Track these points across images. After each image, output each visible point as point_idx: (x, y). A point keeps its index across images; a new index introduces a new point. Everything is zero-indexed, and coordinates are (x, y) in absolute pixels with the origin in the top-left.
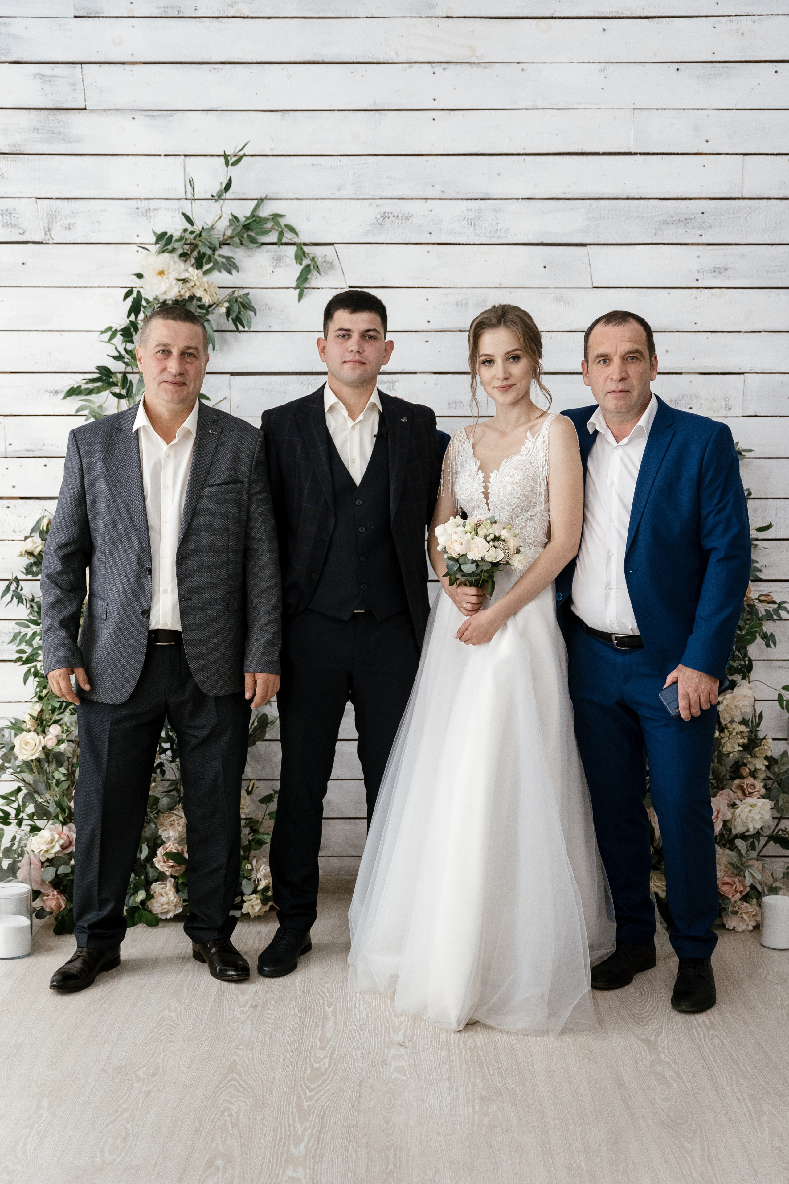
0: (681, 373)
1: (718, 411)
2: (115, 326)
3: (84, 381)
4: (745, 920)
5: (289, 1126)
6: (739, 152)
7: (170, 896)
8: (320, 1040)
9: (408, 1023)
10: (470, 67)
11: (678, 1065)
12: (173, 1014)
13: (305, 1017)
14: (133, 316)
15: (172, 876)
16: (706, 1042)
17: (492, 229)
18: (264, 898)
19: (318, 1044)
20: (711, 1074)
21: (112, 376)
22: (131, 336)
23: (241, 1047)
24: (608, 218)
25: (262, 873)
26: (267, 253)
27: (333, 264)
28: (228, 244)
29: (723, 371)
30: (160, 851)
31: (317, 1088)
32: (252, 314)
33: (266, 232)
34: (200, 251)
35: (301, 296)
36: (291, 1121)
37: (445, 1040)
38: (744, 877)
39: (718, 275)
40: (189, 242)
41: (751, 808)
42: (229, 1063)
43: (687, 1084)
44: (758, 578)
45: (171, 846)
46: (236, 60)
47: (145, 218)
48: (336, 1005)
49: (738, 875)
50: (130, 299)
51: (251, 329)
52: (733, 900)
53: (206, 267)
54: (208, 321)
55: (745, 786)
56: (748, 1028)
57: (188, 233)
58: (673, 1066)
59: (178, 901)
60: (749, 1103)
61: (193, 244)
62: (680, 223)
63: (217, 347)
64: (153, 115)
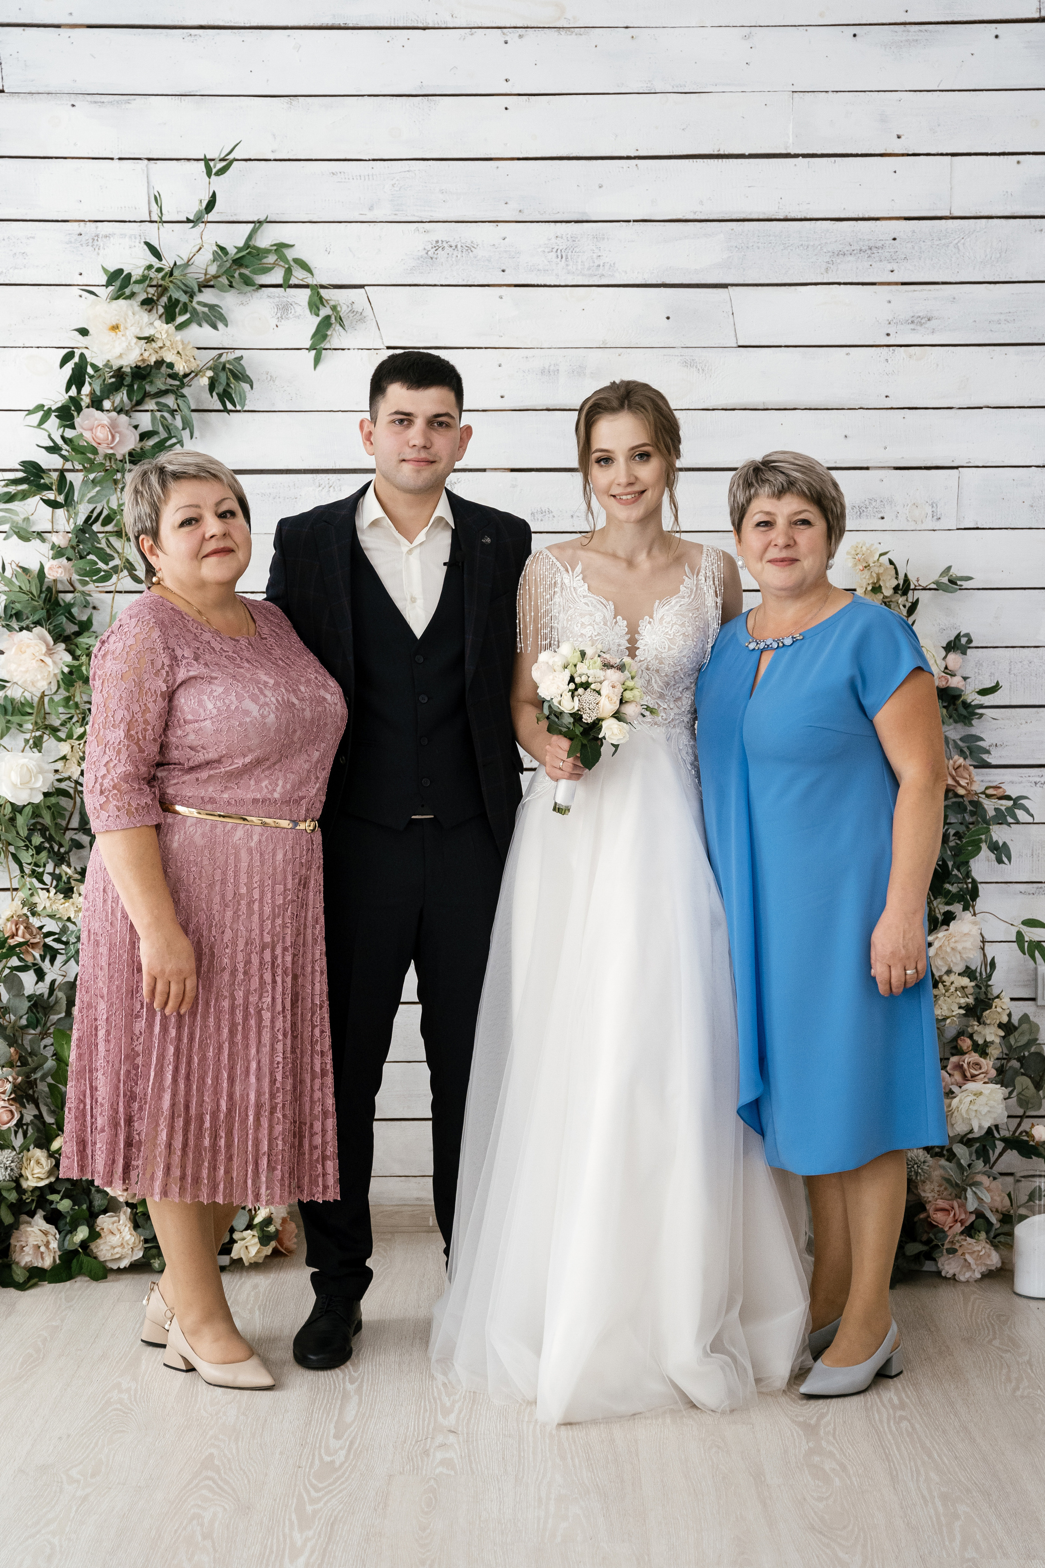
0: (867, 468)
1: (922, 522)
2: (48, 404)
3: (3, 483)
4: (969, 1263)
5: (284, 1535)
6: (944, 152)
7: (124, 1234)
8: (335, 1427)
9: (463, 1402)
10: (557, 33)
11: (845, 1456)
12: (125, 1396)
13: (316, 1398)
14: (74, 388)
15: (128, 1204)
16: (889, 1426)
17: (592, 264)
18: (263, 1236)
19: (332, 1431)
20: (890, 1466)
21: (44, 475)
22: (72, 418)
23: (221, 1436)
24: (759, 248)
26: (269, 300)
27: (364, 314)
28: (212, 286)
29: (929, 465)
31: (326, 1487)
32: (246, 386)
33: (266, 270)
34: (170, 296)
35: (317, 361)
36: (287, 1530)
38: (966, 1198)
39: (918, 328)
40: (154, 283)
41: (975, 1097)
42: (204, 1457)
43: (854, 1479)
44: (982, 763)
46: (221, 24)
47: (91, 249)
48: (362, 1381)
49: (958, 1197)
50: (70, 366)
51: (246, 408)
52: (950, 1233)
53: (180, 319)
54: (183, 396)
55: (965, 1066)
56: (953, 1408)
57: (153, 270)
58: (838, 1456)
59: (137, 1241)
60: (939, 1504)
61: (161, 286)
62: (862, 254)
63: (196, 433)
64: (102, 100)
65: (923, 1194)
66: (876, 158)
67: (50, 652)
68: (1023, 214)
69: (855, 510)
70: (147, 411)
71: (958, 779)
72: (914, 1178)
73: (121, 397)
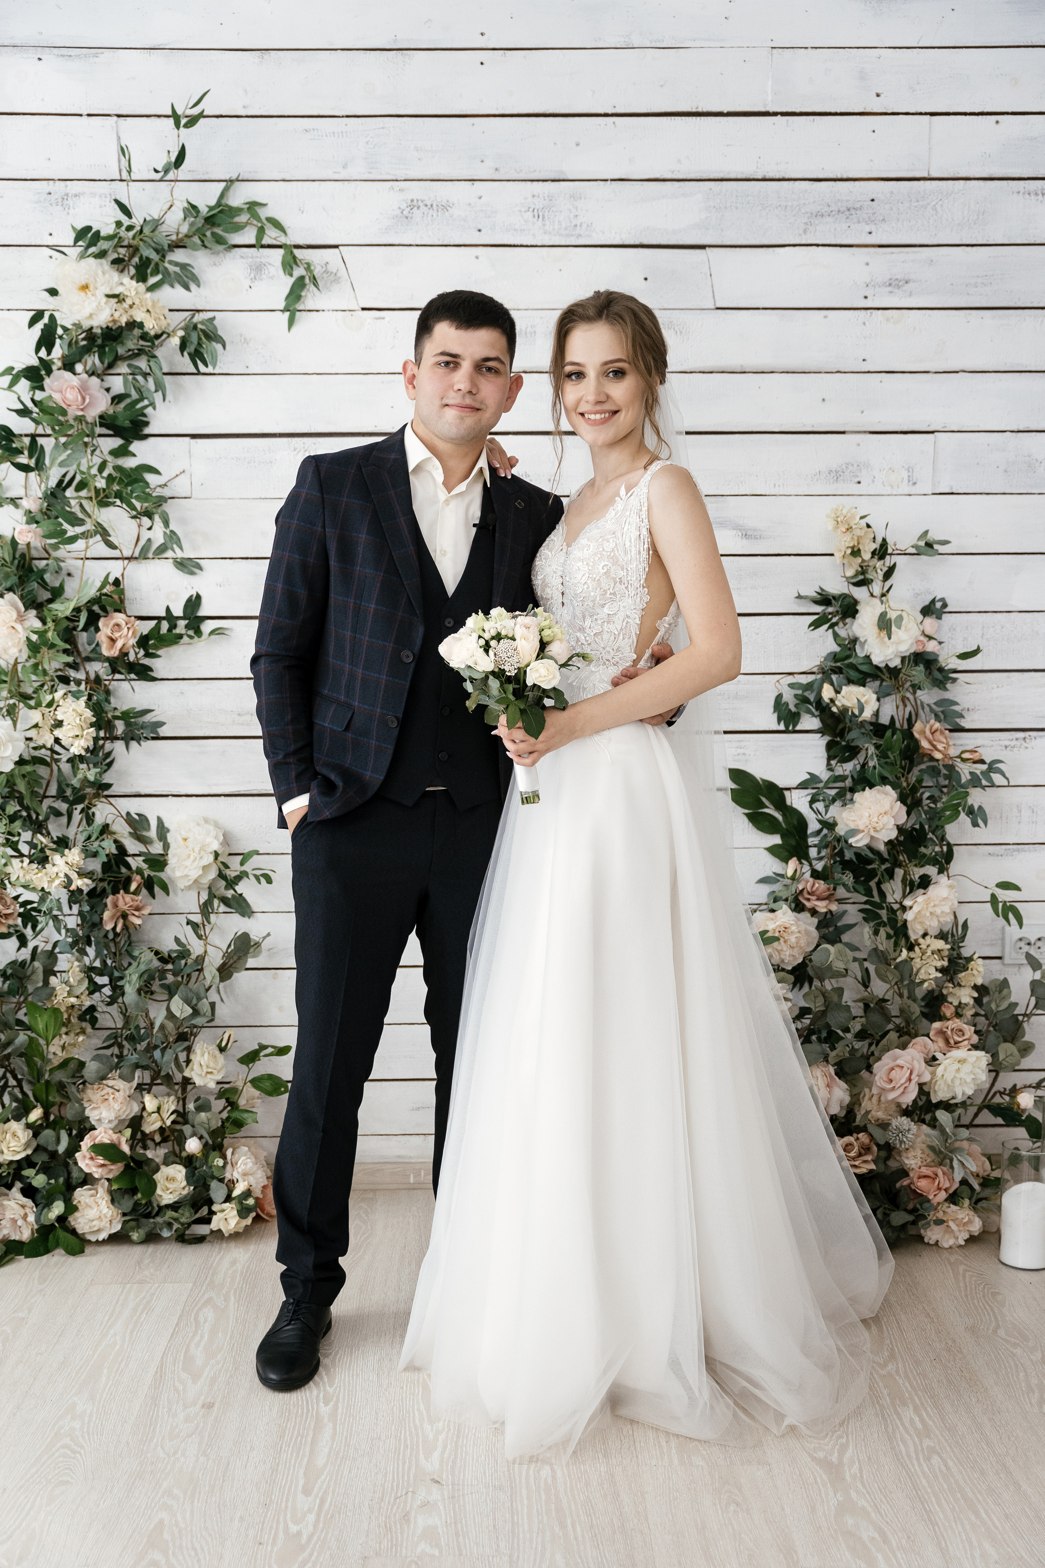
0: (843, 433)
1: (898, 487)
2: (18, 366)
4: (953, 1231)
6: (923, 111)
7: (101, 1208)
8: (304, 1474)
12: (77, 1425)
13: (286, 1427)
14: (43, 349)
15: (103, 1179)
16: (920, 1465)
17: (569, 224)
18: (242, 1208)
19: (301, 1482)
20: (936, 1533)
21: (14, 439)
22: (41, 379)
23: (175, 1491)
24: (737, 208)
25: (240, 1170)
26: (242, 260)
27: (339, 275)
28: (184, 247)
29: (905, 429)
30: (86, 1143)
32: (219, 347)
33: (238, 228)
34: (142, 255)
35: (291, 322)
37: (506, 1469)
38: (952, 1167)
39: (896, 290)
40: (125, 243)
41: (959, 1065)
42: (152, 1526)
44: (957, 727)
45: (103, 1135)
47: (60, 208)
48: (337, 1401)
49: (941, 1164)
50: (39, 326)
51: (217, 371)
52: (935, 1202)
53: (152, 280)
54: (156, 358)
55: (949, 1032)
56: (982, 1433)
57: (123, 228)
58: (873, 1516)
59: (115, 1214)
61: (131, 245)
62: (841, 215)
63: (169, 397)
64: (69, 54)
65: (907, 1161)
66: (855, 117)
67: (21, 619)
68: (1001, 176)
69: (832, 475)
70: (119, 374)
71: (935, 743)
72: (898, 1146)
73: (93, 360)
